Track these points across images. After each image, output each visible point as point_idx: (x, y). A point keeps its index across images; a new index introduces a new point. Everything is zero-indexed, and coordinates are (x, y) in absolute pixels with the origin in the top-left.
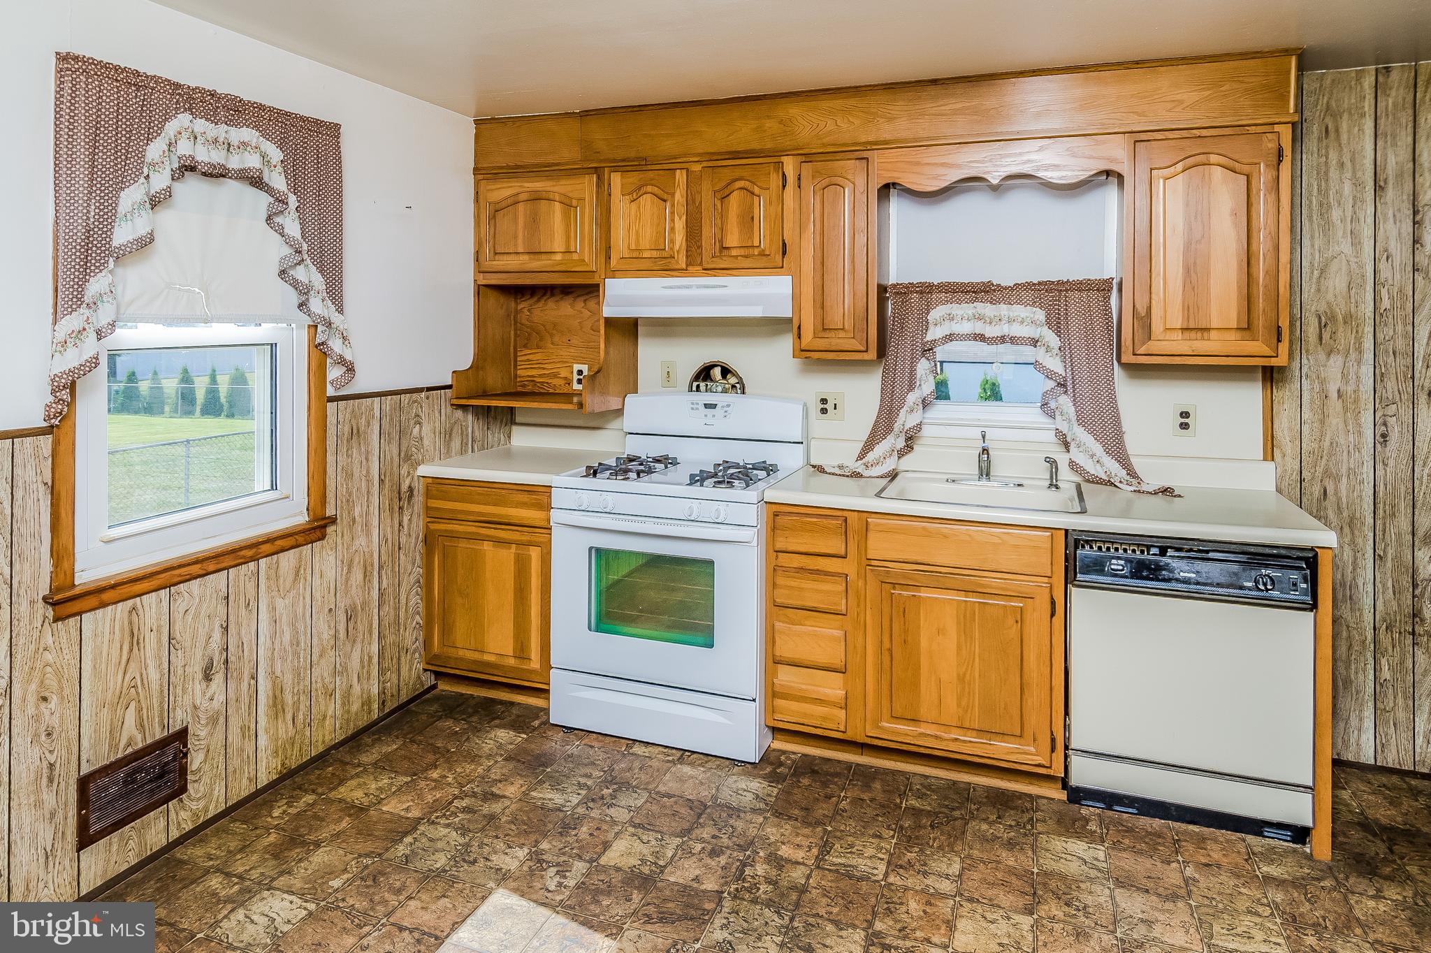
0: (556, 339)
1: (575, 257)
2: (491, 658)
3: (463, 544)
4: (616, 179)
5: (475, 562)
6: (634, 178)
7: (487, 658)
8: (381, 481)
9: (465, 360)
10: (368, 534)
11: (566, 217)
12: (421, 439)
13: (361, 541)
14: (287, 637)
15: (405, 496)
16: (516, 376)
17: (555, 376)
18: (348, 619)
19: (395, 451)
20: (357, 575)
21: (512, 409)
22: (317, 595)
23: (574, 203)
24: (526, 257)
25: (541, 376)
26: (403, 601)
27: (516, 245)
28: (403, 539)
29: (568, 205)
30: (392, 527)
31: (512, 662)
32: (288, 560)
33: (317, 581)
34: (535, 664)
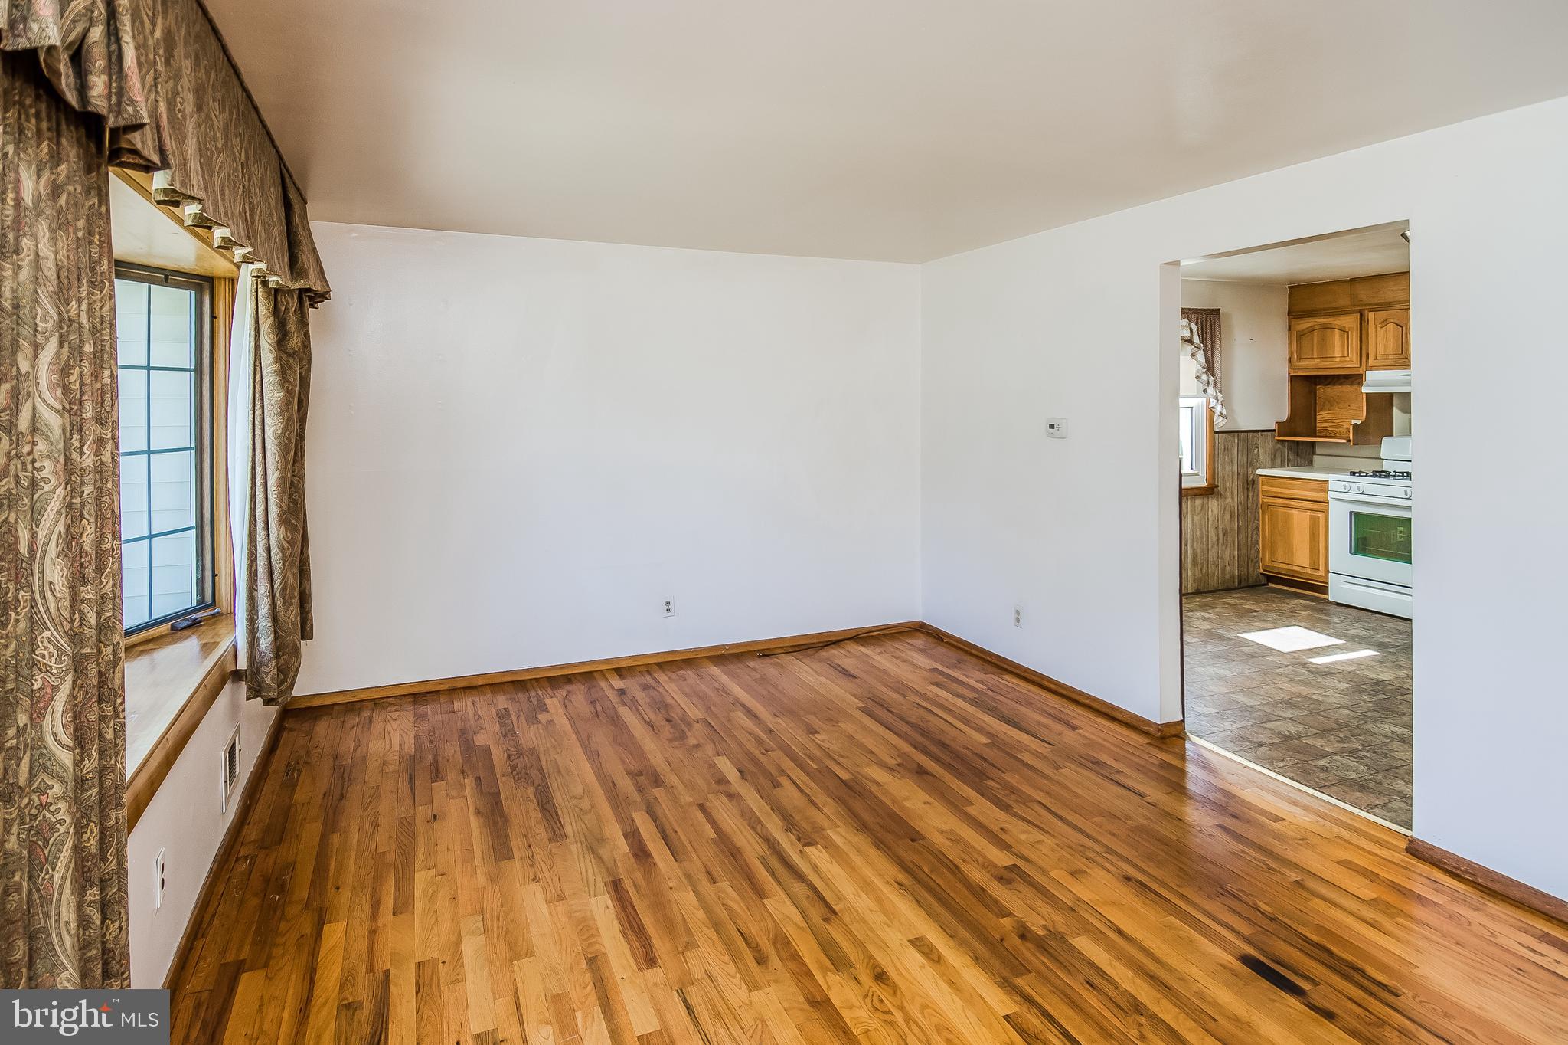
0: (1341, 406)
1: (1348, 359)
2: (1298, 569)
3: (1281, 510)
4: (1371, 315)
5: (1288, 519)
6: (1383, 315)
7: (1294, 568)
8: (1238, 474)
9: (1284, 416)
10: (1233, 498)
11: (1342, 337)
12: (1259, 456)
13: (1229, 500)
14: (1198, 533)
15: (1250, 483)
16: (1316, 427)
17: (1340, 427)
18: (1224, 535)
19: (1245, 460)
20: (1228, 516)
21: (1313, 444)
22: (1210, 519)
23: (1347, 329)
24: (1319, 360)
25: (1331, 427)
26: (1250, 535)
27: (1313, 354)
28: (1249, 505)
29: (1343, 330)
30: (1244, 496)
31: (1309, 571)
32: (1198, 502)
33: (1210, 513)
34: (1321, 573)
